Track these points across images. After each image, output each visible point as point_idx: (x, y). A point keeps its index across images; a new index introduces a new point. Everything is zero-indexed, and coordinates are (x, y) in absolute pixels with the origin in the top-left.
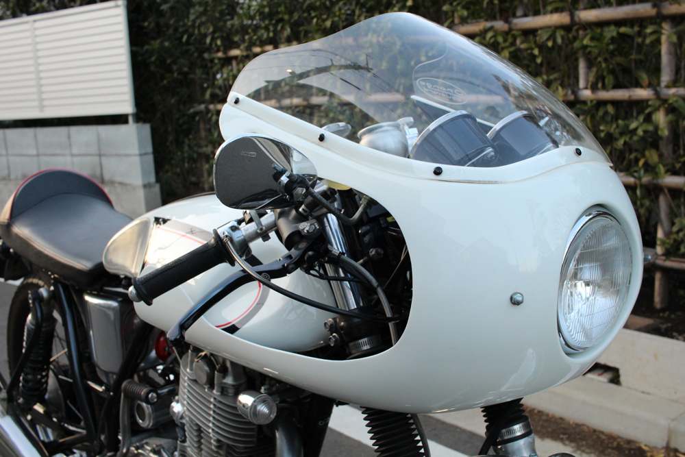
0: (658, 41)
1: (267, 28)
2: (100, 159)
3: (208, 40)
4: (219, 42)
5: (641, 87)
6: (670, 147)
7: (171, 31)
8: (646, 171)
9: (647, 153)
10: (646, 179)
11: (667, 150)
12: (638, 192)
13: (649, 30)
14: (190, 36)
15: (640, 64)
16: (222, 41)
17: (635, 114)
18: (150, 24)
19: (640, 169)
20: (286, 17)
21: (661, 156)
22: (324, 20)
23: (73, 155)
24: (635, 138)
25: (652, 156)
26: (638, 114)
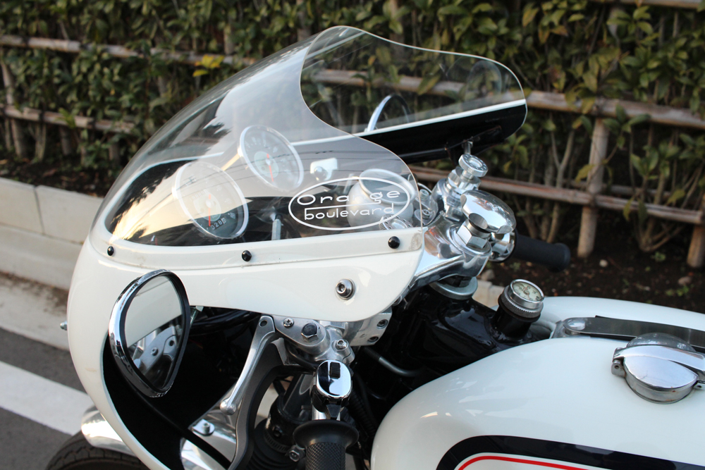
10: (377, 80)
12: (368, 95)
19: (370, 68)
25: (384, 54)
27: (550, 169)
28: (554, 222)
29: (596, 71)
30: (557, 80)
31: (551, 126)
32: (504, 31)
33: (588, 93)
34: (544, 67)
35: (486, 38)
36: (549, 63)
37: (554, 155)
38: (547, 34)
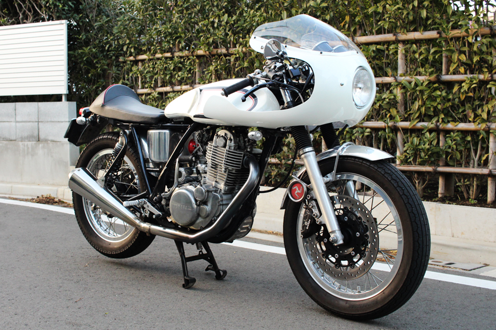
0: (396, 52)
1: (168, 42)
2: (38, 124)
3: (125, 49)
4: (132, 50)
5: (388, 76)
6: (403, 108)
7: (97, 41)
8: (391, 119)
9: (391, 110)
10: (390, 124)
11: (401, 109)
12: (387, 130)
13: (391, 47)
14: (111, 46)
15: (388, 65)
16: (134, 49)
17: (385, 91)
18: (82, 36)
19: (388, 119)
20: (183, 35)
21: (398, 112)
22: (208, 38)
23: (17, 122)
24: (385, 102)
25: (394, 112)
26: (387, 90)
27: (472, 161)
28: (475, 186)
29: (487, 111)
30: (470, 117)
31: (469, 138)
32: (444, 94)
33: (483, 121)
34: (464, 111)
35: (436, 97)
36: (466, 109)
37: (473, 154)
38: (464, 96)
